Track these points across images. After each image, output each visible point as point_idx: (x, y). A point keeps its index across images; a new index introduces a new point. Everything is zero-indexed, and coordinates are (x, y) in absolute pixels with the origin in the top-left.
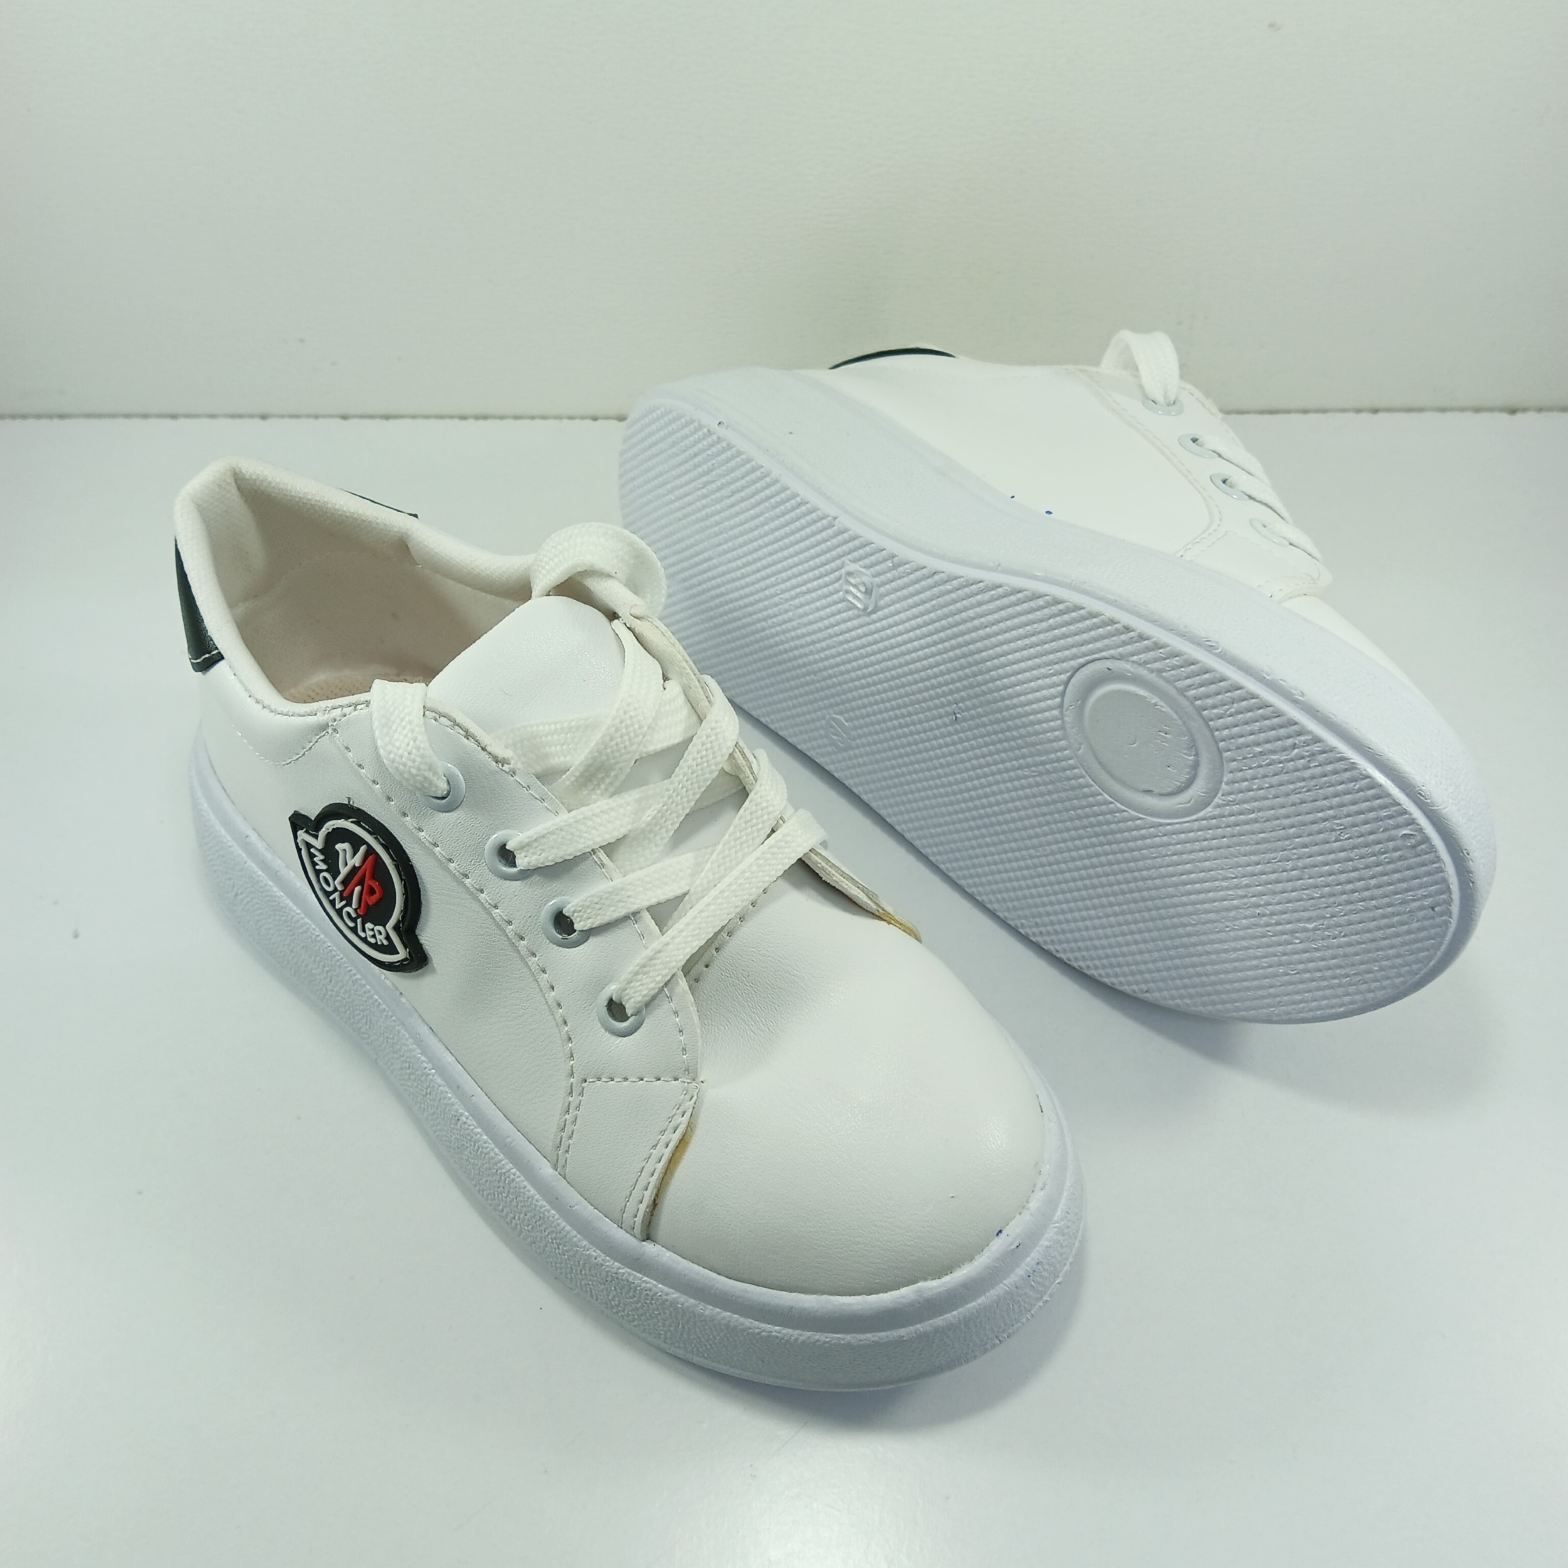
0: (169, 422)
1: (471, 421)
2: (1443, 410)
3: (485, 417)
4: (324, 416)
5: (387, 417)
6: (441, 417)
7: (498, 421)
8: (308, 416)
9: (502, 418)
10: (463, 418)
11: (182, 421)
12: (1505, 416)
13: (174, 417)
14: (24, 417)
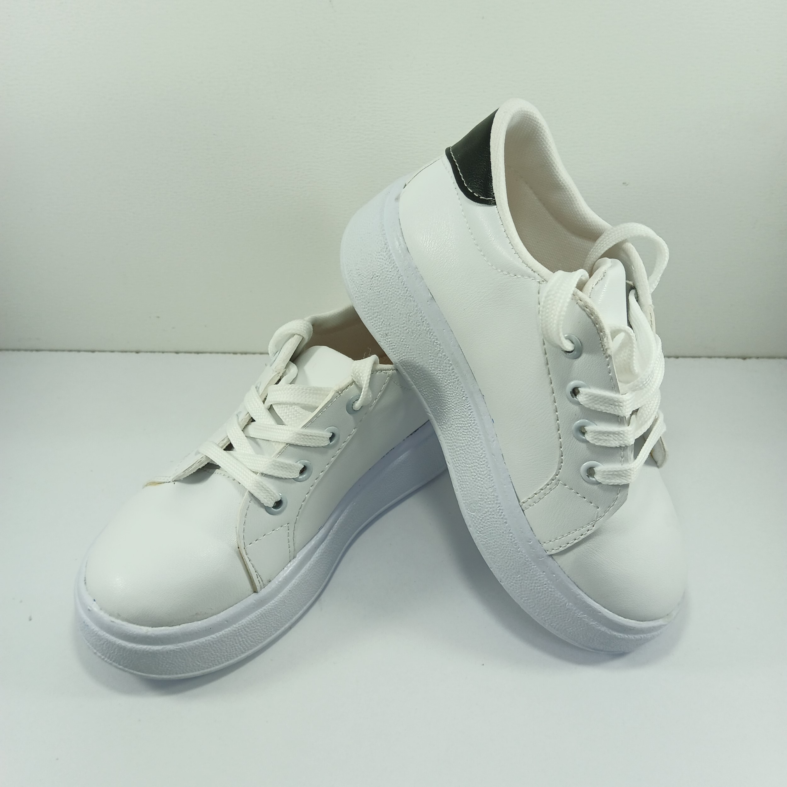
0: (90, 354)
1: (239, 355)
2: (710, 357)
3: (246, 353)
4: (167, 352)
5: (198, 353)
6: (224, 353)
7: (252, 355)
8: (159, 352)
9: (254, 353)
10: (235, 353)
11: (96, 353)
12: (741, 360)
13: (93, 351)
14: (19, 350)
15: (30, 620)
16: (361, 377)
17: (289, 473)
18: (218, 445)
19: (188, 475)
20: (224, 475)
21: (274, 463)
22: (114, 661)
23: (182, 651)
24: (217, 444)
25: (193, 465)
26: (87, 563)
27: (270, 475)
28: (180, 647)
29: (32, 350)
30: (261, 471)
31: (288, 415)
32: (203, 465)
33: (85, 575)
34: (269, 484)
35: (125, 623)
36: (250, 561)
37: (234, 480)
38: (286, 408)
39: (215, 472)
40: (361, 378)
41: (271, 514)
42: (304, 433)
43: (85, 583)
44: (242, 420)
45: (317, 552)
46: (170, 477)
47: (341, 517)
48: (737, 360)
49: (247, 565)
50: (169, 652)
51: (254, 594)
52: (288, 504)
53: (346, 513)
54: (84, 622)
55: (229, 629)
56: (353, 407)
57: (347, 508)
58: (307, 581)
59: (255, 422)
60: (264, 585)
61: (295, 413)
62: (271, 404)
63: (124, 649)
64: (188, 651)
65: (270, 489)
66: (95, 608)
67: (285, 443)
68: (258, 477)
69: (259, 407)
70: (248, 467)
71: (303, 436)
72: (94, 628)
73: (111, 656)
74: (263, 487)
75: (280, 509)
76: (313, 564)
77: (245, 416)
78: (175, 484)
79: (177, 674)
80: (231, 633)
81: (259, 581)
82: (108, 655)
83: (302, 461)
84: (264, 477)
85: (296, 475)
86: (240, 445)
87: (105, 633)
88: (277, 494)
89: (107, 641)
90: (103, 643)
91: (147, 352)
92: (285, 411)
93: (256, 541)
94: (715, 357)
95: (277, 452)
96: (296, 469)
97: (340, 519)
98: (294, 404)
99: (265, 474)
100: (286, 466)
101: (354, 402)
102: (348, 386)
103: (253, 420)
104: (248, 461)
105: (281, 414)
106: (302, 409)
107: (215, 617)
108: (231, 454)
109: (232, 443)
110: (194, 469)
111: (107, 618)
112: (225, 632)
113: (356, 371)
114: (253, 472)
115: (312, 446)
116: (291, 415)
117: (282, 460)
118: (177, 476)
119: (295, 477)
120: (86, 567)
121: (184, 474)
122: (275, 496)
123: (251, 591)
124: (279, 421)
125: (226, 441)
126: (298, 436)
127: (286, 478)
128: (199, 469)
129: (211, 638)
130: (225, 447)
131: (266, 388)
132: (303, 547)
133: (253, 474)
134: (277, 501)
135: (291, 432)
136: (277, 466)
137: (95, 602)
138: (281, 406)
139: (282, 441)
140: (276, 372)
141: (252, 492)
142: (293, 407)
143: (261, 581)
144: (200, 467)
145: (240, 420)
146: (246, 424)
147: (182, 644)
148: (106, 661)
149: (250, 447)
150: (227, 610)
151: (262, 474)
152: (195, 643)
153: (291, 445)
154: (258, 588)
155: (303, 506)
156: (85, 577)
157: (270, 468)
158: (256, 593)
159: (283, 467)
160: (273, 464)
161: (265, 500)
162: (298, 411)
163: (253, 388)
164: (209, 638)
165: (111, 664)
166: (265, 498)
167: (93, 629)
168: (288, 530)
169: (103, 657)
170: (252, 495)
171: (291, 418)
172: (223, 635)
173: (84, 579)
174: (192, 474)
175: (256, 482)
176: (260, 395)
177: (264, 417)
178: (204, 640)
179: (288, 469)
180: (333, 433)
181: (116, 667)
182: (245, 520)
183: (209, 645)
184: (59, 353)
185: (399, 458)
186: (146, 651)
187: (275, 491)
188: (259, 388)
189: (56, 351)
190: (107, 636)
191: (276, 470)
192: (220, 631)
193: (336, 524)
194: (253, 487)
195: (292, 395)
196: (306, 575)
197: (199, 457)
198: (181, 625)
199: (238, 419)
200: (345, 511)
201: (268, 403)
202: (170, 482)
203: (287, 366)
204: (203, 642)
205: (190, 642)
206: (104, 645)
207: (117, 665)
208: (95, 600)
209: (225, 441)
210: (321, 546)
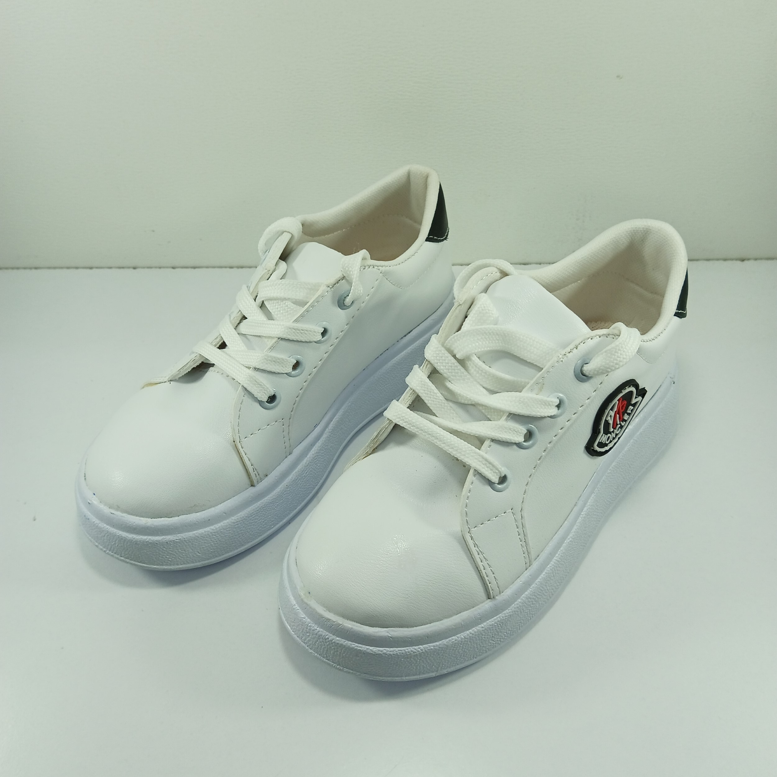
0: (88, 271)
1: (235, 269)
2: (708, 260)
3: (242, 267)
4: (164, 267)
5: (194, 268)
8: (156, 267)
10: (231, 267)
11: (94, 270)
12: (739, 263)
13: (91, 268)
14: (18, 268)
15: (35, 520)
16: (350, 271)
17: (282, 367)
18: (211, 344)
19: (183, 375)
20: (218, 372)
21: (266, 357)
22: (115, 553)
23: (181, 541)
24: (211, 342)
25: (187, 364)
26: (86, 460)
27: (263, 370)
28: (180, 537)
29: (31, 268)
30: (254, 366)
31: (280, 311)
32: (198, 364)
33: (85, 472)
34: (261, 378)
35: (124, 515)
36: (246, 455)
37: (228, 376)
38: (277, 304)
39: (209, 370)
40: (351, 273)
41: (265, 409)
42: (295, 328)
43: (85, 478)
44: (234, 318)
45: (313, 449)
46: (165, 377)
47: (337, 417)
48: (734, 262)
49: (243, 458)
50: (168, 542)
51: (251, 487)
52: (282, 399)
53: (341, 413)
54: (85, 516)
55: (227, 521)
56: (345, 302)
57: (342, 408)
58: (304, 477)
59: (246, 320)
60: (261, 479)
61: (286, 308)
62: (263, 300)
63: (124, 540)
64: (188, 542)
65: (263, 383)
66: (95, 501)
67: (277, 337)
68: (251, 372)
69: (251, 305)
70: (241, 363)
71: (294, 331)
72: (94, 520)
73: (112, 548)
74: (256, 382)
75: (273, 404)
76: (309, 461)
77: (237, 314)
78: (170, 383)
79: (178, 565)
80: (229, 525)
81: (255, 474)
82: (110, 547)
83: (294, 356)
84: (257, 372)
85: (289, 369)
86: (232, 343)
87: (105, 525)
88: (271, 389)
89: (108, 532)
90: (103, 535)
91: (144, 268)
92: (277, 307)
93: (251, 435)
94: (713, 260)
95: (269, 347)
96: (289, 364)
97: (335, 417)
98: (285, 299)
99: (258, 369)
100: (279, 361)
101: (345, 298)
102: (339, 280)
103: (244, 318)
104: (241, 357)
105: (272, 309)
106: (293, 304)
107: (213, 509)
108: (224, 352)
109: (225, 341)
110: (188, 368)
111: (107, 510)
112: (223, 523)
113: (346, 266)
114: (246, 367)
115: (304, 341)
116: (282, 310)
117: (273, 354)
118: (172, 375)
119: (287, 372)
120: (86, 464)
121: (179, 374)
122: (268, 390)
123: (248, 485)
124: (270, 317)
125: (220, 340)
126: (289, 330)
127: (279, 373)
128: (194, 368)
129: (210, 529)
130: (218, 346)
131: (257, 285)
132: (299, 444)
133: (245, 369)
134: (271, 396)
135: (282, 327)
136: (270, 360)
137: (94, 496)
138: (272, 302)
139: (274, 336)
140: (266, 269)
141: (245, 386)
142: (284, 302)
143: (257, 474)
144: (195, 366)
145: (232, 318)
146: (238, 322)
147: (181, 535)
148: (108, 553)
149: (243, 344)
150: (225, 503)
151: (255, 369)
152: (194, 534)
153: (282, 339)
154: (255, 481)
155: (297, 401)
156: (85, 474)
157: (262, 363)
158: (253, 487)
159: (276, 361)
160: (265, 359)
161: (259, 394)
162: (289, 306)
163: (244, 287)
164: (208, 530)
165: (112, 556)
166: (258, 392)
167: (94, 522)
168: (283, 425)
169: (105, 549)
170: (246, 389)
171: (282, 313)
172: (222, 527)
173: (84, 475)
174: (187, 373)
175: (249, 377)
176: (251, 292)
177: (256, 314)
178: (203, 531)
179: (280, 364)
180: (325, 328)
181: (118, 559)
182: (239, 414)
183: (208, 536)
184: (58, 271)
185: (394, 360)
186: (146, 542)
187: (268, 386)
188: (250, 287)
189: (55, 268)
190: (107, 528)
191: (269, 365)
192: (219, 523)
193: (332, 423)
194: (246, 381)
195: (282, 290)
196: (303, 471)
197: (193, 356)
198: (180, 517)
199: (230, 318)
200: (340, 410)
201: (259, 300)
202: (165, 382)
203: (277, 264)
204: (202, 533)
205: (189, 533)
206: (105, 538)
207: (118, 556)
208: (94, 494)
209: (218, 340)
210: (317, 443)
